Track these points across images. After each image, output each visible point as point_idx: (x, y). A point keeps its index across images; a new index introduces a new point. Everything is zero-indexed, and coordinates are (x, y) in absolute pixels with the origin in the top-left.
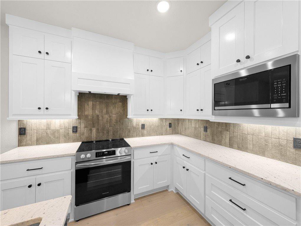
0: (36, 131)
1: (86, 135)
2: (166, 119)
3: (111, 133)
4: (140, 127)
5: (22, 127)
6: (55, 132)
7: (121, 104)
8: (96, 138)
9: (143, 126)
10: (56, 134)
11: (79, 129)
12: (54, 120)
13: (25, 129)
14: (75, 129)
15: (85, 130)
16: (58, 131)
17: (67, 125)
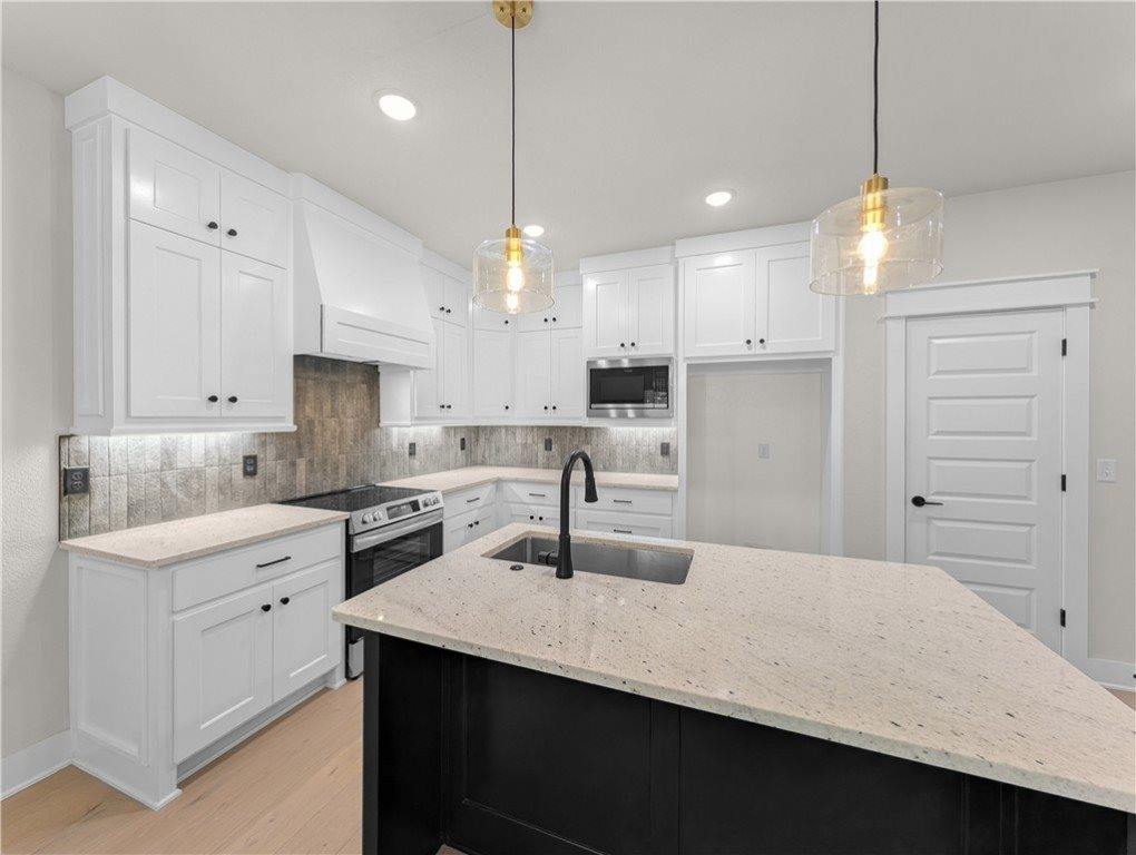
0: (124, 478)
1: (281, 480)
2: (455, 428)
3: (343, 472)
4: (407, 451)
5: (74, 466)
6: (190, 477)
7: (364, 386)
8: (308, 489)
9: (412, 449)
10: (194, 485)
11: (260, 465)
12: (186, 436)
13: (85, 474)
14: (250, 465)
15: (279, 467)
16: (199, 473)
17: (227, 453)
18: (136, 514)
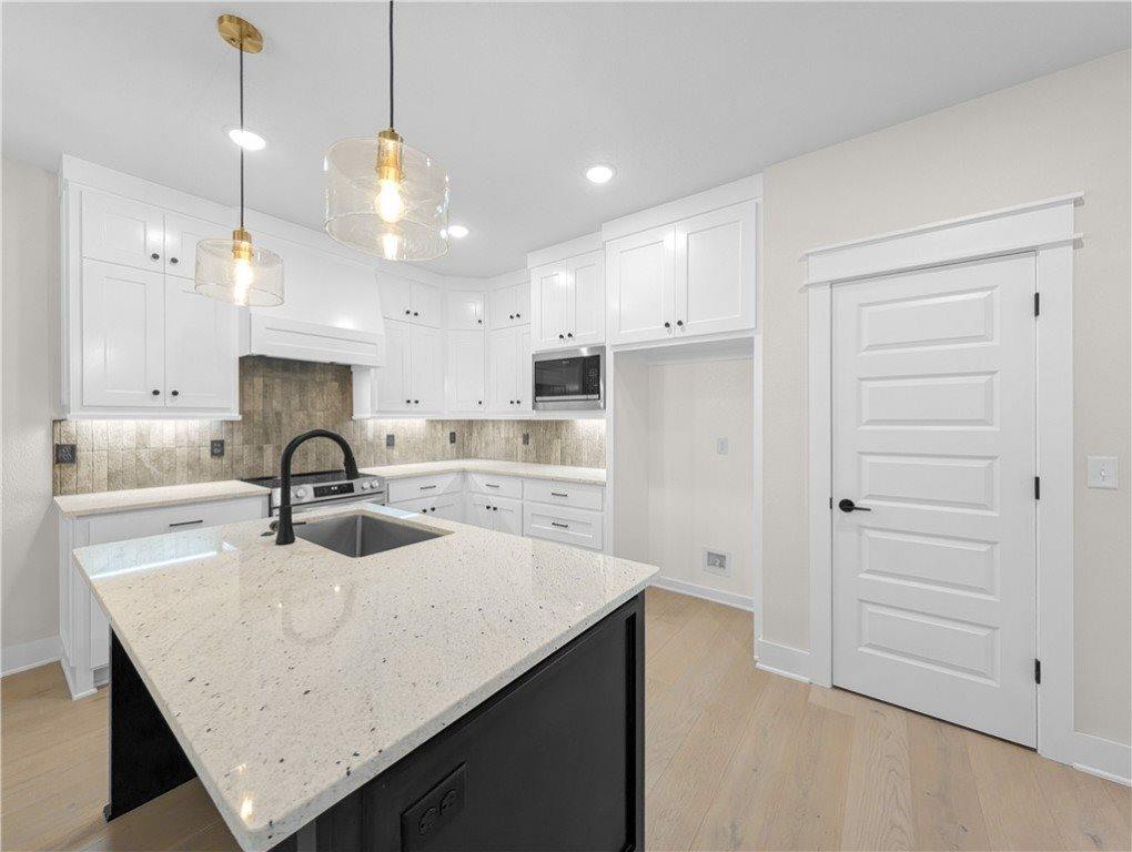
0: (105, 453)
1: (248, 461)
2: (443, 422)
4: (384, 442)
5: (64, 442)
6: (158, 457)
7: (336, 384)
9: (391, 440)
10: (166, 462)
11: (227, 448)
12: (158, 423)
13: (73, 449)
14: (218, 448)
15: (246, 451)
16: (171, 452)
17: (195, 437)
18: (114, 480)
